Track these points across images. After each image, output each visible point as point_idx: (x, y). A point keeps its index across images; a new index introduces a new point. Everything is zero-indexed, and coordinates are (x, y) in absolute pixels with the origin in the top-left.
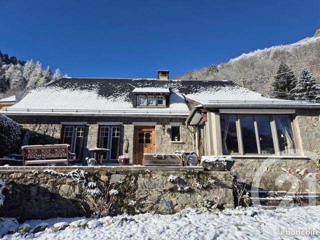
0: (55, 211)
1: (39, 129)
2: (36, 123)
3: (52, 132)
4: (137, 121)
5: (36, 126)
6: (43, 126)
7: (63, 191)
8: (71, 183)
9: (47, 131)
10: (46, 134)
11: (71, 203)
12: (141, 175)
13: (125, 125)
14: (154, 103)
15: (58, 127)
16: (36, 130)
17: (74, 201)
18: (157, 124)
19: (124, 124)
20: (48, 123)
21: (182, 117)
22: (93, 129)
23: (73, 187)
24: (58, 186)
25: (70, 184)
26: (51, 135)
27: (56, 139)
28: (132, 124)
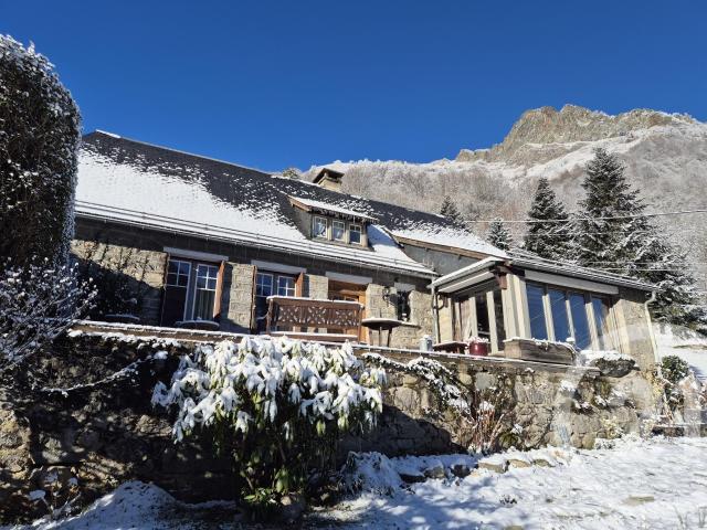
0: (393, 443)
1: (104, 257)
2: (97, 239)
3: (141, 270)
4: (335, 271)
5: (96, 247)
6: (115, 250)
7: (401, 401)
8: (414, 384)
9: (125, 265)
10: (125, 271)
11: (417, 426)
12: (519, 377)
13: (311, 276)
14: (346, 237)
15: (156, 259)
16: (96, 257)
17: (422, 423)
18: (373, 283)
19: (309, 272)
20: (130, 246)
21: (422, 276)
22: (244, 275)
23: (419, 393)
24: (391, 390)
25: (411, 386)
26: (138, 276)
27: (152, 288)
28: (323, 275)
